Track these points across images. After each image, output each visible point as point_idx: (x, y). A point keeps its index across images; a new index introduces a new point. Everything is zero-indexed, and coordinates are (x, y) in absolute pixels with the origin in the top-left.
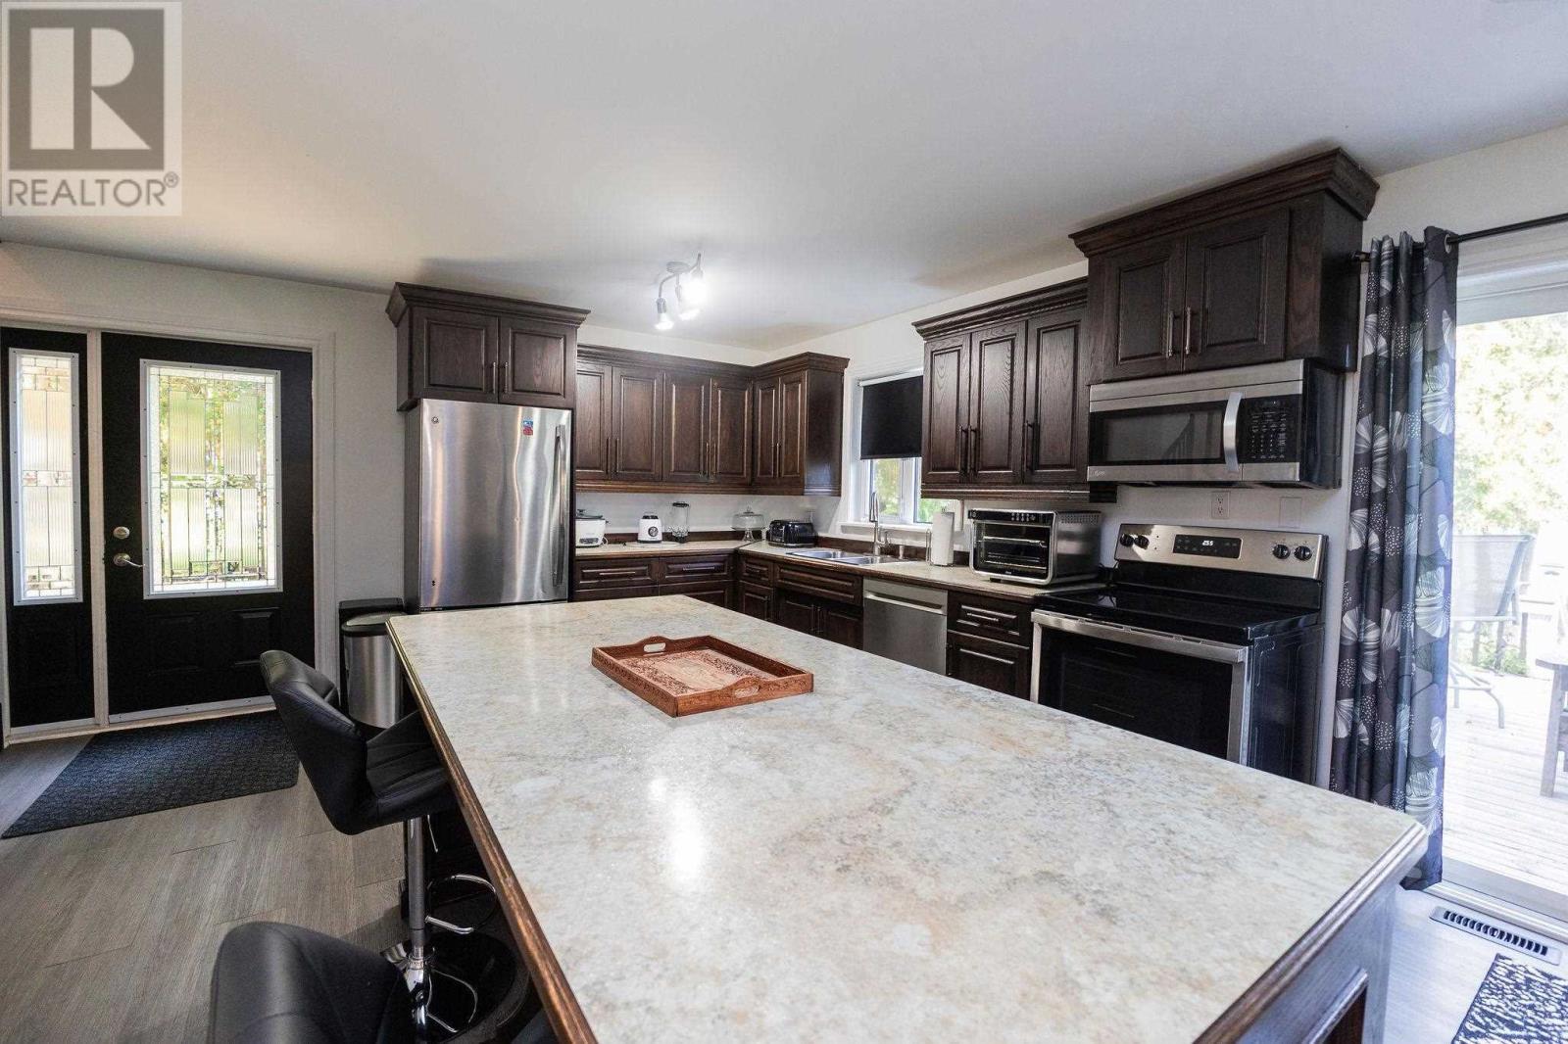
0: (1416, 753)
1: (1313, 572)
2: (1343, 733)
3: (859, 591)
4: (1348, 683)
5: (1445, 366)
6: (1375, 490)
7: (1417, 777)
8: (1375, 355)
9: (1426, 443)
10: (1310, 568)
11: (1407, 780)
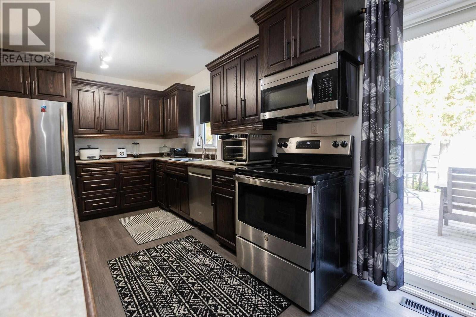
0: (392, 230)
1: (348, 152)
2: (362, 222)
3: (186, 172)
4: (363, 200)
5: (399, 53)
6: (372, 113)
7: (392, 241)
8: (370, 52)
9: (392, 88)
10: (347, 151)
11: (388, 242)
